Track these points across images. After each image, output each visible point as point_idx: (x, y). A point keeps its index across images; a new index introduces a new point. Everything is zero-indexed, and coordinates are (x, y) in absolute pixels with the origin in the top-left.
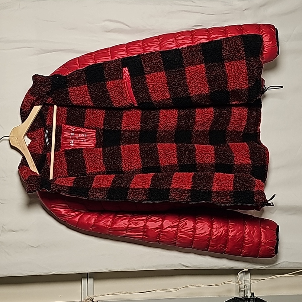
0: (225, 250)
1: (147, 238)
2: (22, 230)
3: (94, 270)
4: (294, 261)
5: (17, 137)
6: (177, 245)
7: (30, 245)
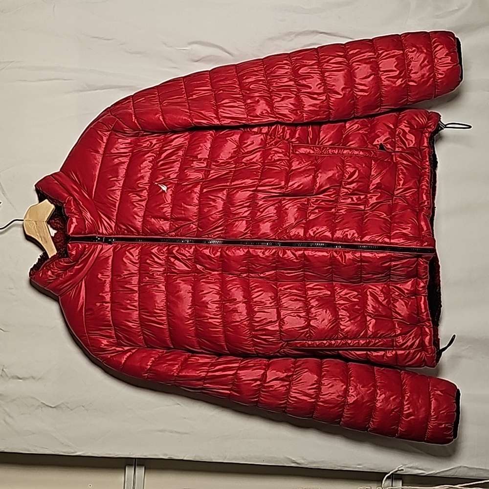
0: (369, 425)
1: (238, 395)
2: (33, 378)
3: (145, 454)
4: (477, 467)
5: (36, 222)
6: (289, 411)
7: (44, 404)
